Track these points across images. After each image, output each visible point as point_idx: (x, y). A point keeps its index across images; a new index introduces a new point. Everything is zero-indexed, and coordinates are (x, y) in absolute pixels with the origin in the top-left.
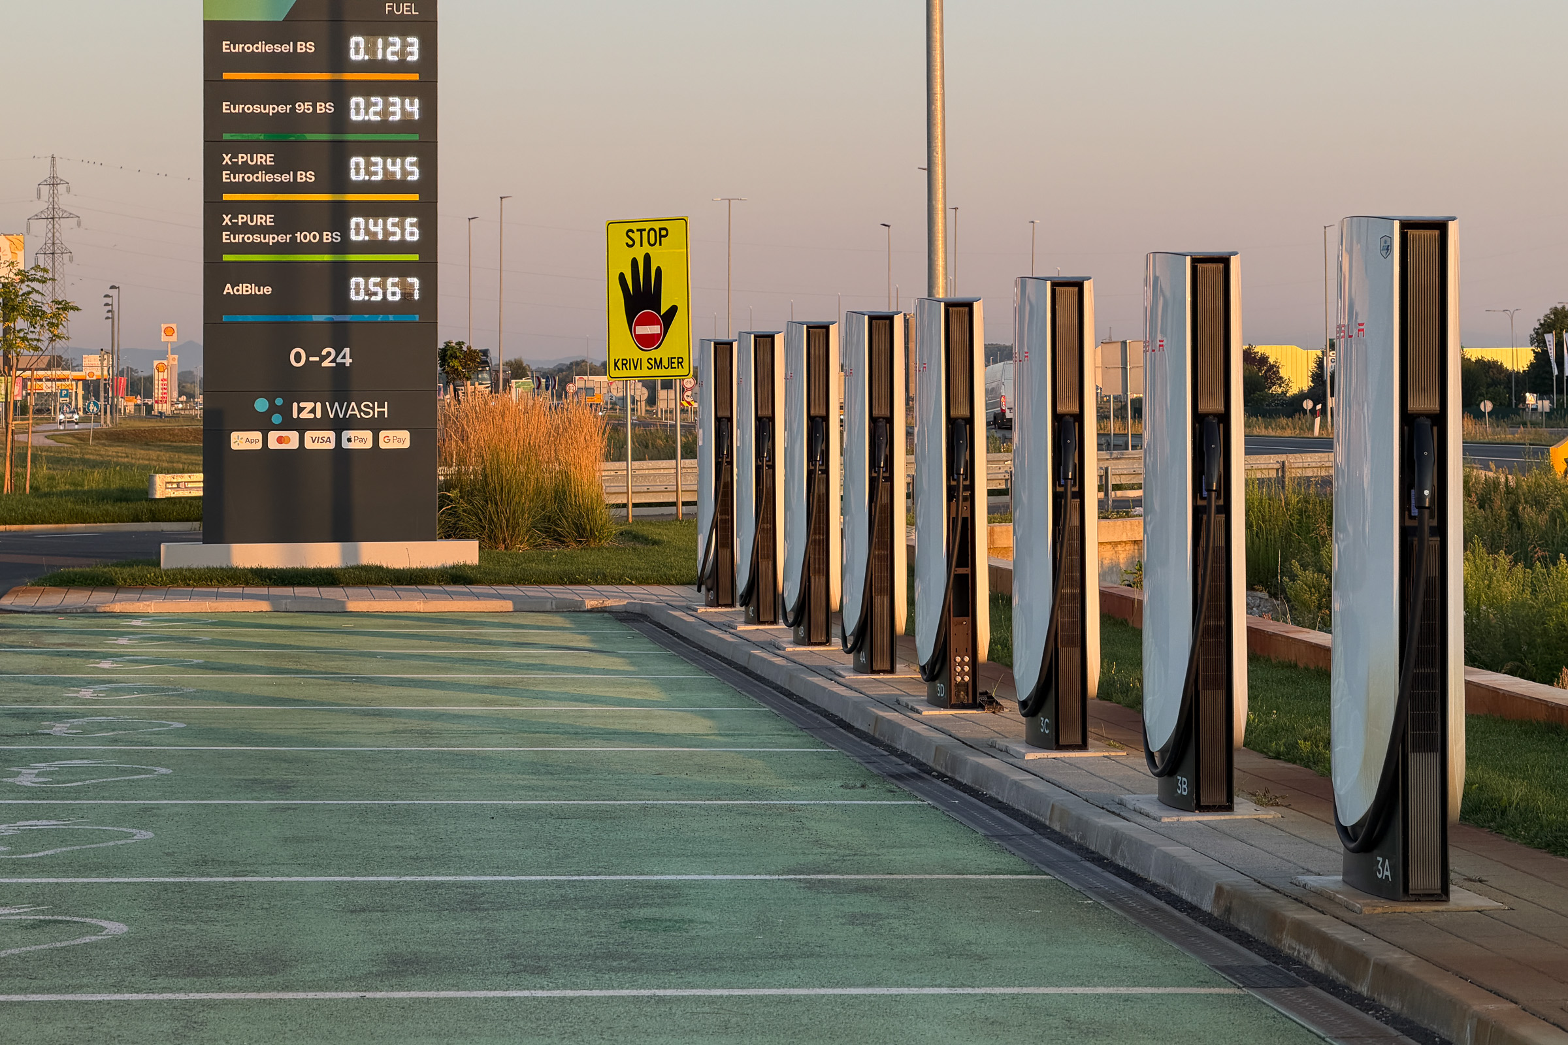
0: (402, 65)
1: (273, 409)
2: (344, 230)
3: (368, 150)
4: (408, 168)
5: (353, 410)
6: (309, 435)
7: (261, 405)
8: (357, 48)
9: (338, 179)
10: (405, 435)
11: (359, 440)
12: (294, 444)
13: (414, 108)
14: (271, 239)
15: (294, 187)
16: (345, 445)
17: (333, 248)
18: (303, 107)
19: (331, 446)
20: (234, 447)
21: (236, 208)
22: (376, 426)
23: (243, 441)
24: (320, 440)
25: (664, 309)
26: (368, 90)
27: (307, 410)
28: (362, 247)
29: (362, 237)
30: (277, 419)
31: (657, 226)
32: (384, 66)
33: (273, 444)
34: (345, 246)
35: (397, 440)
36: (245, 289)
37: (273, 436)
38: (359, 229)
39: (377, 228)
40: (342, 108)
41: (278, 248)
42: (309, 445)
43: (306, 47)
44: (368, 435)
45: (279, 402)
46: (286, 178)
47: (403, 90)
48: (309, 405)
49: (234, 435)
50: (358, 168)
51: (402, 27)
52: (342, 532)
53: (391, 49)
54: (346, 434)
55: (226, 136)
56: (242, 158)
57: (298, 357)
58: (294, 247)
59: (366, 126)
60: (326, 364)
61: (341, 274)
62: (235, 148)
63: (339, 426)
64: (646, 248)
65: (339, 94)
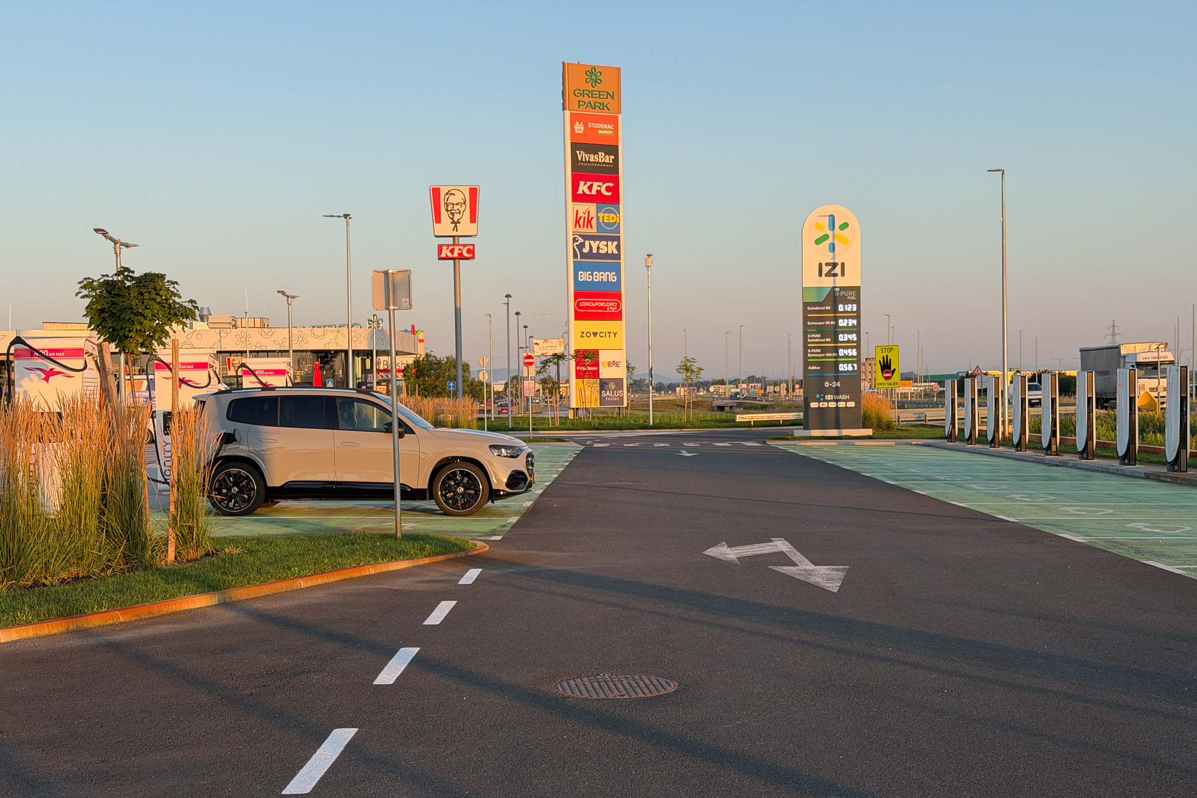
0: (852, 312)
1: (821, 397)
2: (838, 352)
3: (843, 333)
4: (854, 337)
5: (840, 397)
6: (830, 403)
7: (818, 396)
8: (841, 308)
9: (836, 340)
10: (853, 403)
11: (842, 404)
12: (826, 406)
13: (855, 322)
14: (820, 355)
15: (826, 342)
16: (839, 406)
17: (835, 357)
18: (828, 323)
19: (835, 406)
20: (811, 406)
21: (811, 348)
22: (846, 401)
23: (814, 405)
24: (832, 405)
25: (892, 369)
26: (843, 318)
27: (829, 397)
28: (842, 357)
29: (843, 355)
30: (822, 399)
31: (890, 347)
32: (848, 312)
33: (821, 406)
34: (838, 357)
35: (851, 404)
36: (814, 368)
37: (821, 403)
38: (841, 352)
39: (846, 352)
40: (837, 323)
41: (822, 357)
42: (830, 406)
43: (828, 308)
44: (844, 403)
45: (822, 395)
46: (824, 340)
47: (852, 318)
48: (830, 396)
49: (811, 404)
50: (841, 337)
51: (852, 302)
52: (838, 427)
53: (849, 308)
54: (839, 403)
55: (809, 330)
56: (813, 336)
57: (827, 384)
58: (825, 357)
59: (843, 327)
60: (834, 386)
61: (836, 364)
62: (811, 333)
63: (837, 401)
64: (887, 353)
65: (836, 319)
